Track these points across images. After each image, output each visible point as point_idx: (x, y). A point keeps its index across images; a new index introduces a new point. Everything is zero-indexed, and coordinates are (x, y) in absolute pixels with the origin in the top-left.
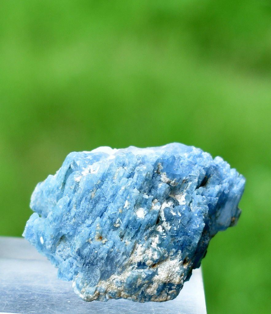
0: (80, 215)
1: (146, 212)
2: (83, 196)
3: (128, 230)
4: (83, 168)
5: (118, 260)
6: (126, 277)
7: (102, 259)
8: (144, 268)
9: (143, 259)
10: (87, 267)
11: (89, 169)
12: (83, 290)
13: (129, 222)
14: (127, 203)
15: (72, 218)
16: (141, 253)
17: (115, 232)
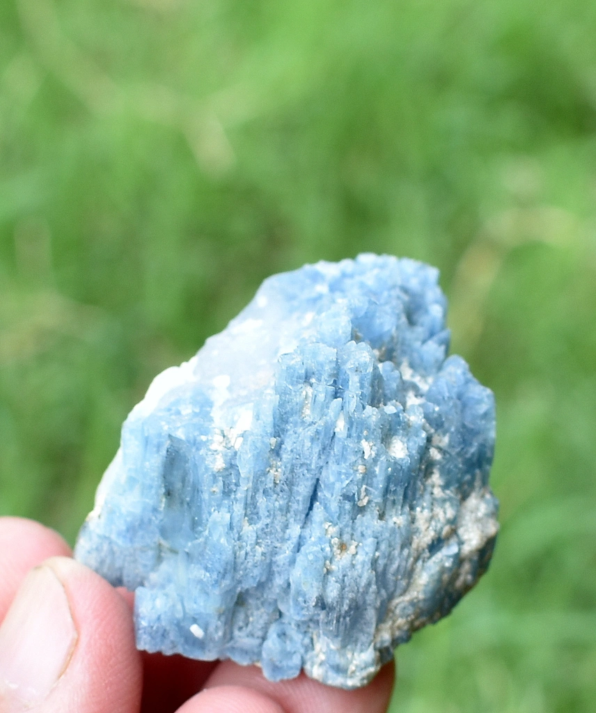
0: (271, 531)
1: (404, 440)
2: (256, 490)
4: (204, 438)
6: (421, 588)
7: (369, 585)
8: (439, 549)
9: (435, 531)
10: (348, 619)
11: (218, 431)
12: (352, 668)
14: (365, 445)
15: (253, 549)
16: (427, 525)
17: (368, 516)
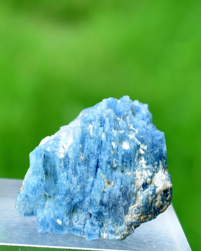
0: (82, 179)
1: (128, 143)
2: (75, 164)
3: (124, 164)
4: (57, 150)
5: (129, 191)
6: (140, 202)
7: (119, 197)
8: (147, 188)
9: (144, 179)
10: (113, 210)
11: (62, 146)
12: (117, 232)
13: (123, 156)
14: (113, 144)
15: (76, 186)
16: (140, 177)
17: (117, 171)
